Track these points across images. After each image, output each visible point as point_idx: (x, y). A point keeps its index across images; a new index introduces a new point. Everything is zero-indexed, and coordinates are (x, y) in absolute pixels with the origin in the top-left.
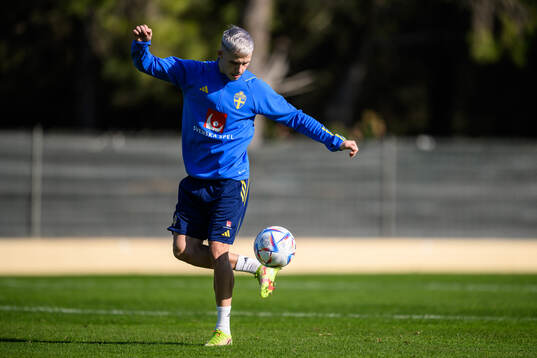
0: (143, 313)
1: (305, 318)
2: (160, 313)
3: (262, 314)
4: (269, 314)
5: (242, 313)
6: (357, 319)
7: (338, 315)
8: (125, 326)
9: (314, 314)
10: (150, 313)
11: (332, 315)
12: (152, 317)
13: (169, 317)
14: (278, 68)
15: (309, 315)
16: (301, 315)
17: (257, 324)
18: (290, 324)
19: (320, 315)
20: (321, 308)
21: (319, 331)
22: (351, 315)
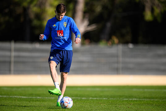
0: (47, 98)
1: (96, 99)
2: (52, 98)
3: (83, 98)
4: (85, 98)
5: (77, 98)
6: (113, 100)
7: (107, 99)
8: (42, 102)
9: (99, 98)
10: (49, 98)
11: (105, 99)
12: (50, 99)
13: (55, 99)
14: (86, 23)
15: (98, 98)
16: (95, 98)
17: (82, 101)
18: (92, 102)
19: (101, 99)
20: (101, 97)
21: (101, 103)
22: (110, 99)
